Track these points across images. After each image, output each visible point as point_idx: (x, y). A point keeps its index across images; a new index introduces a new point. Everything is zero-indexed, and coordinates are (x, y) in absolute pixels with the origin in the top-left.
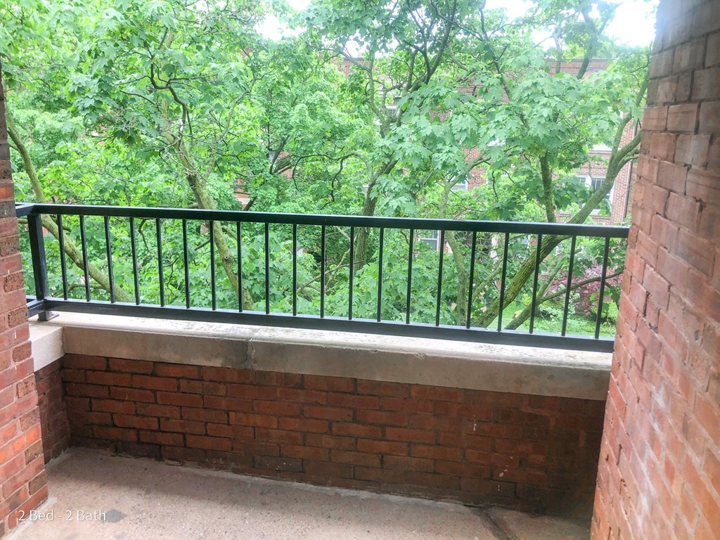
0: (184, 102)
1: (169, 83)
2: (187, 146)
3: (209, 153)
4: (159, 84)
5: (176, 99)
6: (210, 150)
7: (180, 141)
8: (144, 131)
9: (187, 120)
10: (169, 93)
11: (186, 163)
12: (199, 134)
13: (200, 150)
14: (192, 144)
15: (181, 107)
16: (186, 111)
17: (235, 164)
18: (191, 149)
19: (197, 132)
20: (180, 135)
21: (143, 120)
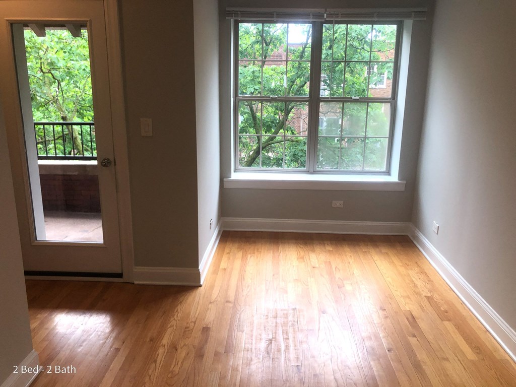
0: (58, 79)
1: (50, 70)
2: (61, 102)
3: (74, 106)
4: (44, 70)
5: (54, 77)
6: (74, 104)
7: (57, 99)
8: (39, 94)
9: (60, 89)
10: (50, 75)
11: (60, 109)
12: (68, 94)
13: (69, 104)
14: (63, 100)
15: (57, 81)
16: (59, 83)
17: (89, 111)
18: (63, 103)
19: (66, 93)
20: (57, 96)
21: (38, 89)
